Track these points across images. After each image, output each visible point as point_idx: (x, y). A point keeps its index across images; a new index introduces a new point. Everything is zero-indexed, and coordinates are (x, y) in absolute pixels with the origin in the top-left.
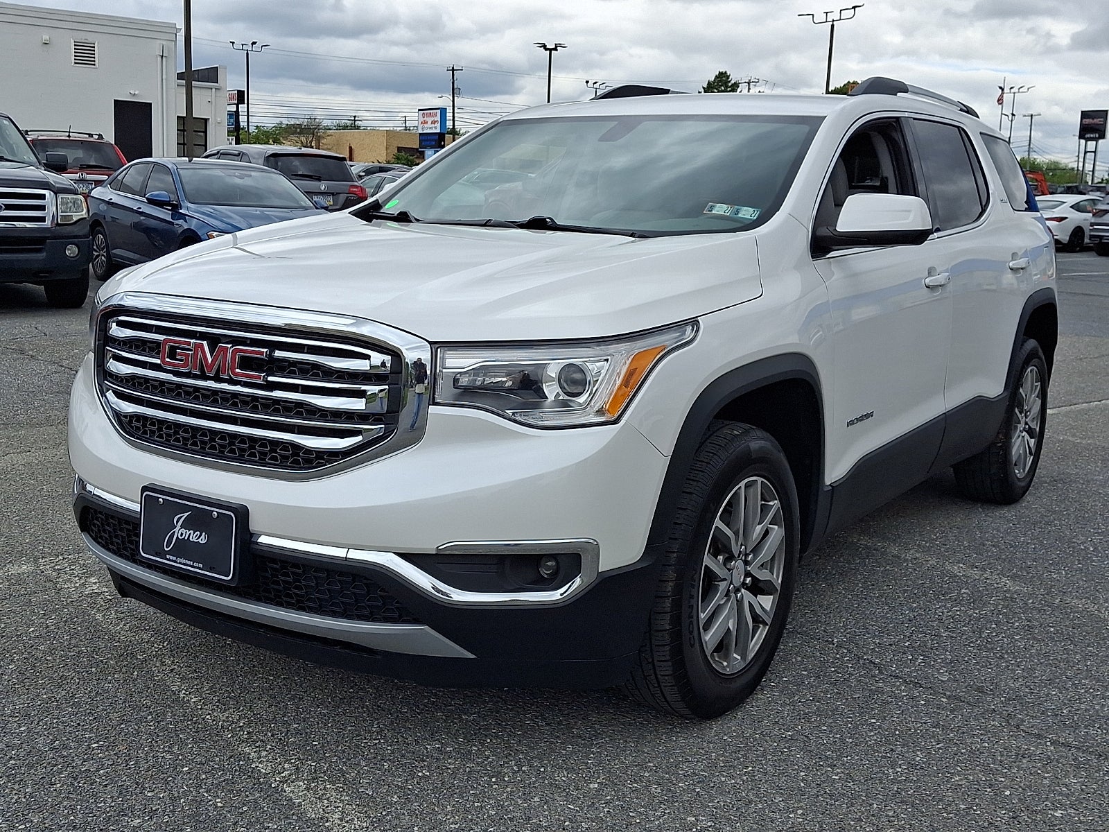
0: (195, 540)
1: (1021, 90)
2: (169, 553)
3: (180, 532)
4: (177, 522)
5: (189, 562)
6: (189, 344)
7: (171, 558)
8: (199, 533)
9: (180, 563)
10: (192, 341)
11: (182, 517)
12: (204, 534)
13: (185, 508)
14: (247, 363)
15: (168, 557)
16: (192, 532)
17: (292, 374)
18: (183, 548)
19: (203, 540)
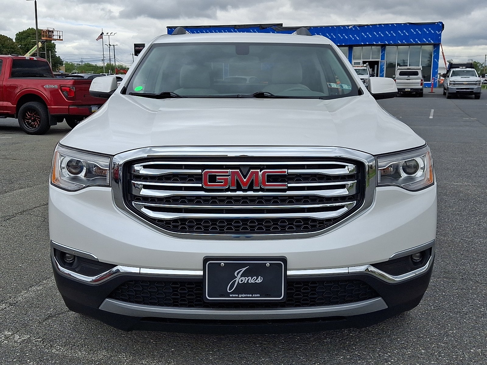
0: (253, 282)
1: (111, 34)
2: (232, 293)
3: (239, 279)
4: (238, 274)
5: (249, 295)
6: (227, 172)
7: (234, 295)
8: (256, 277)
9: (242, 297)
10: (228, 170)
11: (242, 270)
12: (260, 277)
13: (244, 265)
14: (272, 178)
15: (231, 295)
16: (250, 278)
17: (298, 181)
18: (243, 288)
19: (260, 280)
